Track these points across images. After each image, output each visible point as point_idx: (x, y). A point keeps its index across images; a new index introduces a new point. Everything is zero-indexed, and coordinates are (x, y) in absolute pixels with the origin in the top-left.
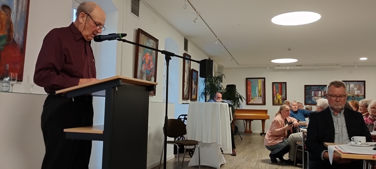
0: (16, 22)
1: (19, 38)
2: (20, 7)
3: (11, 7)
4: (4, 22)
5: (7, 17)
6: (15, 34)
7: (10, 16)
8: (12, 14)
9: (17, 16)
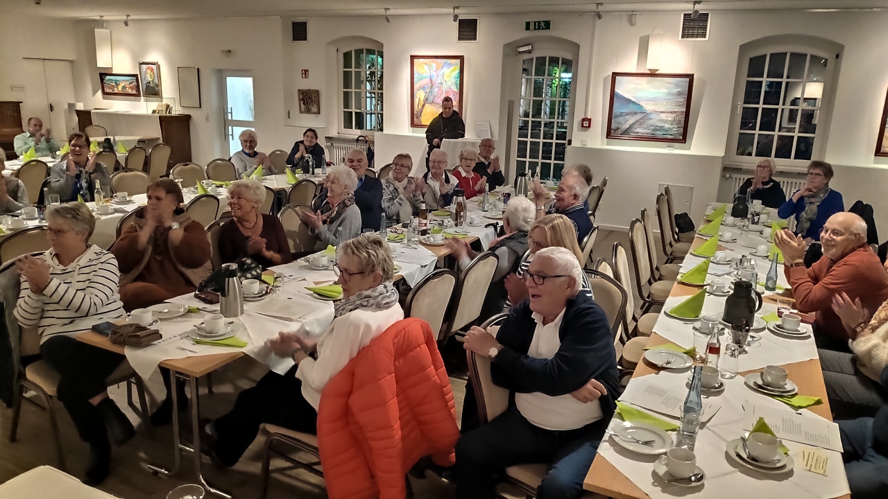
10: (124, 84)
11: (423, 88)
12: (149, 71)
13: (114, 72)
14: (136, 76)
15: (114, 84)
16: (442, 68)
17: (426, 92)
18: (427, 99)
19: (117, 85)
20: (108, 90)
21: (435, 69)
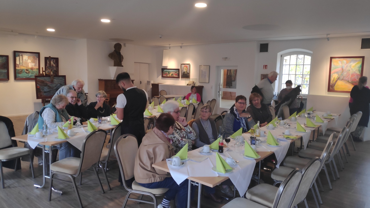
10: (172, 73)
11: (337, 72)
12: (185, 68)
13: (168, 68)
14: (179, 70)
15: (168, 73)
16: (350, 62)
17: (339, 75)
18: (339, 78)
19: (169, 73)
20: (164, 76)
21: (346, 63)
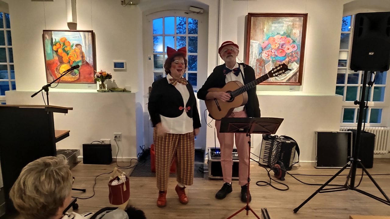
0: (86, 51)
1: (89, 60)
2: (87, 42)
3: (81, 44)
4: (79, 53)
5: (79, 50)
6: (87, 58)
7: (81, 49)
8: (82, 48)
9: (86, 47)
